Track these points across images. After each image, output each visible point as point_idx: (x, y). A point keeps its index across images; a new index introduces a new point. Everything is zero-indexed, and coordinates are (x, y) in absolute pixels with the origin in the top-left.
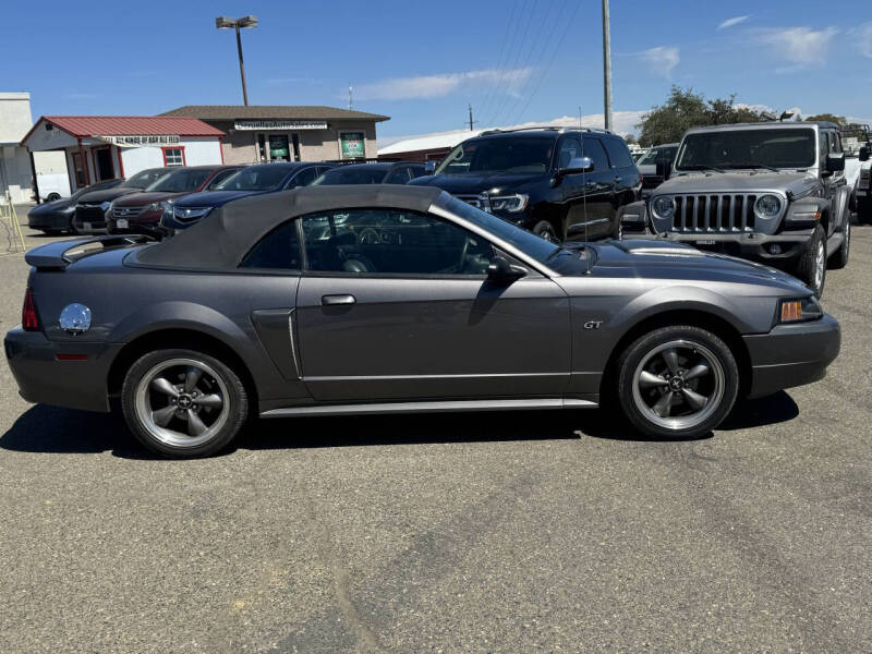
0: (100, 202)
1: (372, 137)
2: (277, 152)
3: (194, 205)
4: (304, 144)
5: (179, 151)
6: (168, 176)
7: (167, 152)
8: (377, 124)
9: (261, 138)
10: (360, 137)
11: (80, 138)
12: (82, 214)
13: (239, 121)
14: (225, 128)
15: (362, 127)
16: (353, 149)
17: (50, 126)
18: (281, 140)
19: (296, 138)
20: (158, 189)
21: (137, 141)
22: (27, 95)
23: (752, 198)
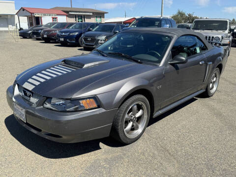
0: (39, 30)
1: (104, 17)
2: (79, 20)
3: (65, 32)
4: (87, 18)
5: (56, 18)
6: (56, 24)
7: (53, 18)
8: (105, 14)
9: (75, 16)
10: (101, 17)
11: (31, 13)
12: (34, 33)
13: (70, 11)
14: (67, 13)
15: (101, 15)
16: (98, 20)
17: (24, 10)
18: (81, 17)
19: (84, 17)
20: (54, 28)
21: (45, 15)
22: (14, 2)
23: (213, 37)
